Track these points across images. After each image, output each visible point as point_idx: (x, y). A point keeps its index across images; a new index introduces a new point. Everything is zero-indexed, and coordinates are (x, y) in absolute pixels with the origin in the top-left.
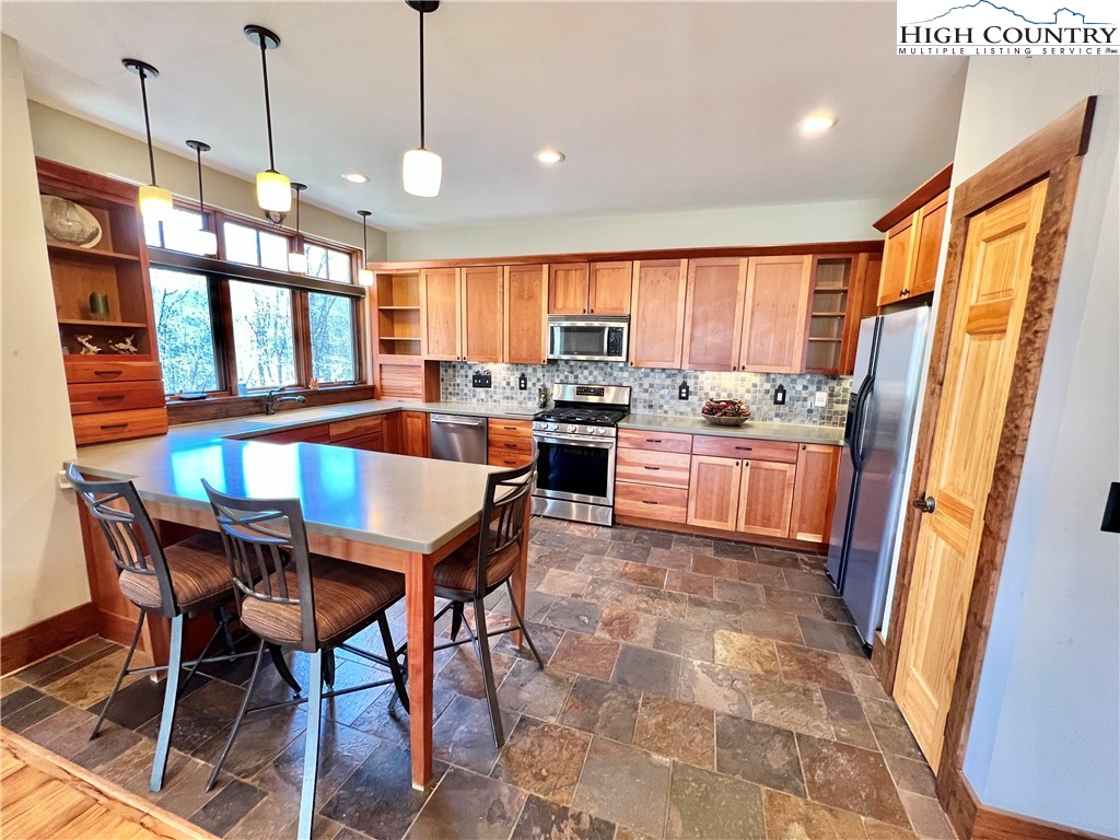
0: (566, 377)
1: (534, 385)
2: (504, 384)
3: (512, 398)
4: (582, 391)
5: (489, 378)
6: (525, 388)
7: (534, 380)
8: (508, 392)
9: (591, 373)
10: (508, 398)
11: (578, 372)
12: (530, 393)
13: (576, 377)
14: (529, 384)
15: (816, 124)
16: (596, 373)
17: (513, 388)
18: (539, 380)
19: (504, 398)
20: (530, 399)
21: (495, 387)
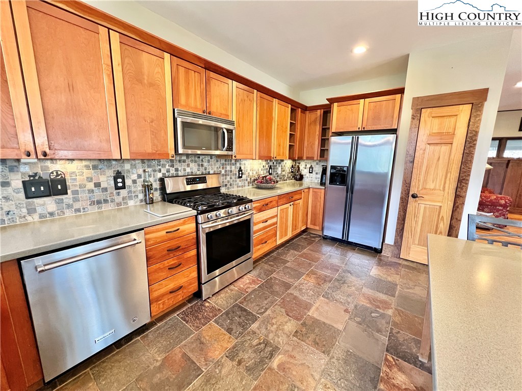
0: (168, 171)
1: (134, 182)
2: (91, 186)
3: (106, 201)
4: (190, 181)
5: (63, 182)
6: (124, 187)
7: (134, 177)
8: (98, 195)
9: (188, 166)
10: (99, 202)
11: (177, 165)
12: (130, 192)
13: (177, 170)
14: (128, 182)
15: (360, 50)
16: (192, 165)
17: (105, 190)
18: (139, 176)
19: (93, 203)
20: (130, 198)
21: (75, 192)
